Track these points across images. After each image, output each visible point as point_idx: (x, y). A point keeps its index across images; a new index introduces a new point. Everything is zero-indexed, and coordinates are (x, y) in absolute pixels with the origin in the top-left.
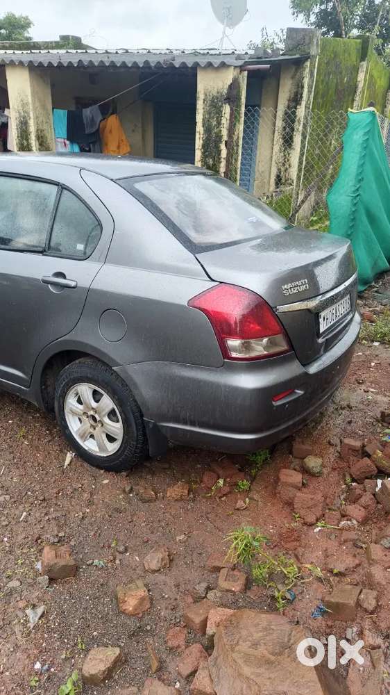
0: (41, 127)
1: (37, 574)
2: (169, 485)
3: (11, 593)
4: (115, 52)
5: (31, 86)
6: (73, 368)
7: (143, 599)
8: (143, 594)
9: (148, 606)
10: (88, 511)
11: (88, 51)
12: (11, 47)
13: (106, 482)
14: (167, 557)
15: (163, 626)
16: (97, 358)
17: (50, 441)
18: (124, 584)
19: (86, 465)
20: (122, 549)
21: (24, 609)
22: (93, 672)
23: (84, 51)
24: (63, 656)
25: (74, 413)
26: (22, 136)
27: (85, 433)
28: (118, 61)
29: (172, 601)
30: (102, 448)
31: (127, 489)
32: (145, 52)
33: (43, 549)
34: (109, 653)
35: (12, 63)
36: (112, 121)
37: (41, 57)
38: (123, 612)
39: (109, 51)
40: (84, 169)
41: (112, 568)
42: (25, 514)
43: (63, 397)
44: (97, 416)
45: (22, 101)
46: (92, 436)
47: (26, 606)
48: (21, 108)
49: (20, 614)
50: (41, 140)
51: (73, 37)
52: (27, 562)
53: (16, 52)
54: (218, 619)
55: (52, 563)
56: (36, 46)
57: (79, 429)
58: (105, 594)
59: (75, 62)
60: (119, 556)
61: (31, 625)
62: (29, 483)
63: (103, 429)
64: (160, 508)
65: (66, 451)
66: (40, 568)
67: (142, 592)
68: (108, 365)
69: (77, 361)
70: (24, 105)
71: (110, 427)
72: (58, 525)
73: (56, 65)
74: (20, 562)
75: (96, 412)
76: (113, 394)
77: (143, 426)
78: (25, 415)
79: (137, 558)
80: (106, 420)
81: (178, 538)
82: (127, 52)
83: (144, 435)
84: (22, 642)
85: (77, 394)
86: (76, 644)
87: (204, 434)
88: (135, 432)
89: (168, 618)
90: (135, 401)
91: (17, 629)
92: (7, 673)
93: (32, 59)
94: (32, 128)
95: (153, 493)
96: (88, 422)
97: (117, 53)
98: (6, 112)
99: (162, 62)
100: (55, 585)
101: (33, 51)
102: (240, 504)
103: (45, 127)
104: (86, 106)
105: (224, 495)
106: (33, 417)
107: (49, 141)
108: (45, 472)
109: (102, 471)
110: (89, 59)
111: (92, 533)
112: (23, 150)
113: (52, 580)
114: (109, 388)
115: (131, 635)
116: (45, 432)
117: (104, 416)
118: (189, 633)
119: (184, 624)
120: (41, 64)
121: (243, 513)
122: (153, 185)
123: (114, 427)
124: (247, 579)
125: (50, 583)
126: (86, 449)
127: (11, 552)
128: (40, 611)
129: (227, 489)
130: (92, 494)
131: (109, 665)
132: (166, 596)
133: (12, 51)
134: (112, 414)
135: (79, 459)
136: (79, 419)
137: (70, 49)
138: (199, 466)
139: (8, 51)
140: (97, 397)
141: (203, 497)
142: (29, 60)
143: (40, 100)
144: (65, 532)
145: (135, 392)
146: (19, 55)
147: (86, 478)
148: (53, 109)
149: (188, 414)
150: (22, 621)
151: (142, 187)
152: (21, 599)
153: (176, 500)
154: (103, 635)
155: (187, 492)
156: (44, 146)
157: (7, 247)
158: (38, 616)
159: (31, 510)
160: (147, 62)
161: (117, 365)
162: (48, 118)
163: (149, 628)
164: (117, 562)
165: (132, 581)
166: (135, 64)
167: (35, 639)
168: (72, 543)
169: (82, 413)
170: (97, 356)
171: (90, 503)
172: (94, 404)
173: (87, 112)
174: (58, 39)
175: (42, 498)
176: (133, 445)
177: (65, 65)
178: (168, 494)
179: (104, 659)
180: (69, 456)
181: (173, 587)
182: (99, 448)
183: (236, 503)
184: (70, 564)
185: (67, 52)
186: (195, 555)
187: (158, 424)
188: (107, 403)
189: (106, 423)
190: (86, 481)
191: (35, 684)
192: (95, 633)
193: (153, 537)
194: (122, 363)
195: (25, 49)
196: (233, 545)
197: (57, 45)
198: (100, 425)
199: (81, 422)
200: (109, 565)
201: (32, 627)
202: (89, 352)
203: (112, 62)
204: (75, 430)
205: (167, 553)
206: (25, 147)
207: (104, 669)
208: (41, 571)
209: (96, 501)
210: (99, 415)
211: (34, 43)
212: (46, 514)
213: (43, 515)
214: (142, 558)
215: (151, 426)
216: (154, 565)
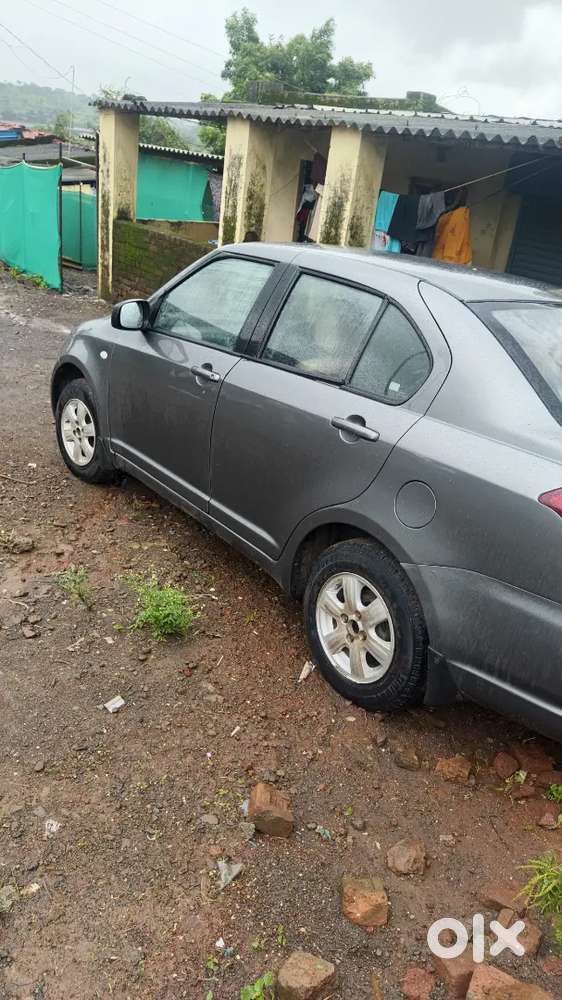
0: (358, 213)
1: (240, 817)
2: (440, 754)
3: (203, 830)
4: (483, 119)
5: (359, 157)
6: (344, 548)
7: (378, 908)
8: (380, 901)
9: (384, 920)
10: (320, 752)
11: (446, 116)
12: (340, 104)
13: (352, 719)
14: (423, 860)
15: (399, 959)
16: (381, 543)
17: (285, 639)
18: (354, 875)
19: (327, 686)
20: (359, 823)
21: (216, 859)
22: (294, 985)
23: (440, 116)
24: (255, 945)
25: (328, 610)
26: (331, 224)
27: (338, 642)
28: (490, 133)
29: (418, 927)
30: (356, 670)
31: (380, 740)
32: (527, 122)
33: (255, 784)
34: (319, 966)
35: (342, 126)
36: (459, 216)
37: (381, 119)
38: (346, 915)
39: (475, 118)
40: (424, 281)
41: (341, 846)
42: (238, 728)
43: (320, 585)
44: (359, 623)
45: (343, 176)
46: (346, 650)
47: (220, 855)
48: (338, 185)
49: (211, 864)
50: (354, 231)
51: (425, 94)
52: (231, 795)
53: (347, 110)
54: (488, 984)
55: (264, 808)
56: (374, 104)
57: (331, 635)
58: (325, 879)
59: (428, 129)
60: (353, 833)
61: (222, 884)
62: (249, 688)
63: (364, 645)
64: (423, 783)
65: (304, 659)
66: (246, 810)
67: (379, 897)
68: (394, 558)
69: (351, 541)
70: (344, 181)
71: (374, 644)
72: (278, 759)
73: (400, 132)
74: (222, 792)
75: (360, 618)
76: (391, 600)
77: (424, 657)
78: (260, 595)
79: (378, 845)
80: (372, 633)
81: (442, 837)
82: (501, 121)
83: (423, 671)
84: (206, 902)
85: (340, 585)
86: (275, 935)
87: (516, 697)
88: (411, 661)
89: (410, 952)
90: (422, 619)
91: (203, 882)
92: (181, 938)
93: (370, 122)
94: (347, 214)
95: (415, 757)
96: (344, 629)
97: (486, 121)
98: (319, 189)
99: (556, 139)
100: (260, 841)
101: (369, 110)
102: (547, 819)
103: (365, 214)
104: (426, 191)
105: (523, 797)
106: (269, 600)
107: (365, 233)
108: (272, 680)
109: (348, 703)
110: (449, 128)
111: (322, 786)
112: (327, 243)
113: (258, 832)
114: (387, 590)
115: (352, 954)
116: (281, 623)
117: (371, 627)
118: (437, 985)
119: (432, 969)
120: (380, 130)
121: (552, 834)
122: (519, 316)
123: (381, 646)
124: (541, 939)
125: (254, 835)
126: (334, 664)
127: (212, 774)
128: (237, 868)
129: (531, 790)
130: (329, 731)
131: (315, 984)
132: (412, 917)
133: (341, 109)
134: (381, 628)
135: (320, 676)
136: (334, 622)
137: (419, 110)
138: (490, 740)
139: (337, 109)
140: (367, 597)
141: (491, 790)
142: (366, 122)
143: (366, 179)
144: (286, 772)
145: (425, 606)
146: (351, 114)
147: (325, 707)
148: (381, 191)
149: (498, 661)
150: (211, 874)
151: (501, 317)
152: (215, 844)
153: (448, 780)
154: (313, 937)
155: (467, 773)
156: (356, 240)
157: (290, 368)
158: (232, 877)
159: (246, 725)
160: (533, 139)
161: (410, 561)
162: (372, 204)
163: (379, 953)
164: (349, 839)
165: (365, 874)
166: (515, 140)
167: (223, 904)
168: (293, 790)
169: (340, 613)
170: (383, 541)
171: (324, 742)
172: (360, 607)
173: (426, 200)
174: (403, 96)
175: (263, 714)
176: (403, 680)
177: (413, 133)
178: (438, 768)
179: (311, 972)
180: (307, 669)
181: (424, 907)
182: (353, 670)
183: (542, 815)
184: (287, 819)
185: (416, 115)
186: (464, 872)
187: (448, 661)
188: (380, 609)
189: (371, 638)
190: (324, 710)
191: (212, 967)
192: (303, 930)
193: (405, 822)
194: (415, 560)
195: (359, 107)
196: (534, 880)
197: (402, 105)
198: (361, 638)
199: (335, 627)
200: (338, 840)
201: (222, 886)
202: (371, 532)
203: (482, 135)
204: (325, 634)
205: (424, 854)
206: (331, 239)
207: (308, 986)
208: (246, 814)
209: (332, 742)
210: (364, 622)
211: (371, 99)
212: (265, 738)
213: (260, 738)
214: (386, 848)
215: (437, 661)
216: (402, 864)
